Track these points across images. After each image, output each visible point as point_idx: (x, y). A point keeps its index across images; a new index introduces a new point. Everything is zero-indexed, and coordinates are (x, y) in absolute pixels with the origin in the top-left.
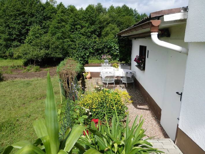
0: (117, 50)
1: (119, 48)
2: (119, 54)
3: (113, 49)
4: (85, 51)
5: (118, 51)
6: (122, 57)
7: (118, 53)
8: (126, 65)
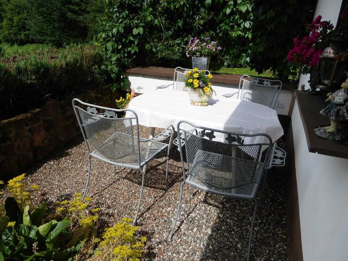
0: (245, 16)
1: (253, 9)
2: (249, 35)
3: (228, 11)
4: (128, 16)
5: (247, 25)
6: (261, 49)
7: (245, 30)
8: (273, 84)
